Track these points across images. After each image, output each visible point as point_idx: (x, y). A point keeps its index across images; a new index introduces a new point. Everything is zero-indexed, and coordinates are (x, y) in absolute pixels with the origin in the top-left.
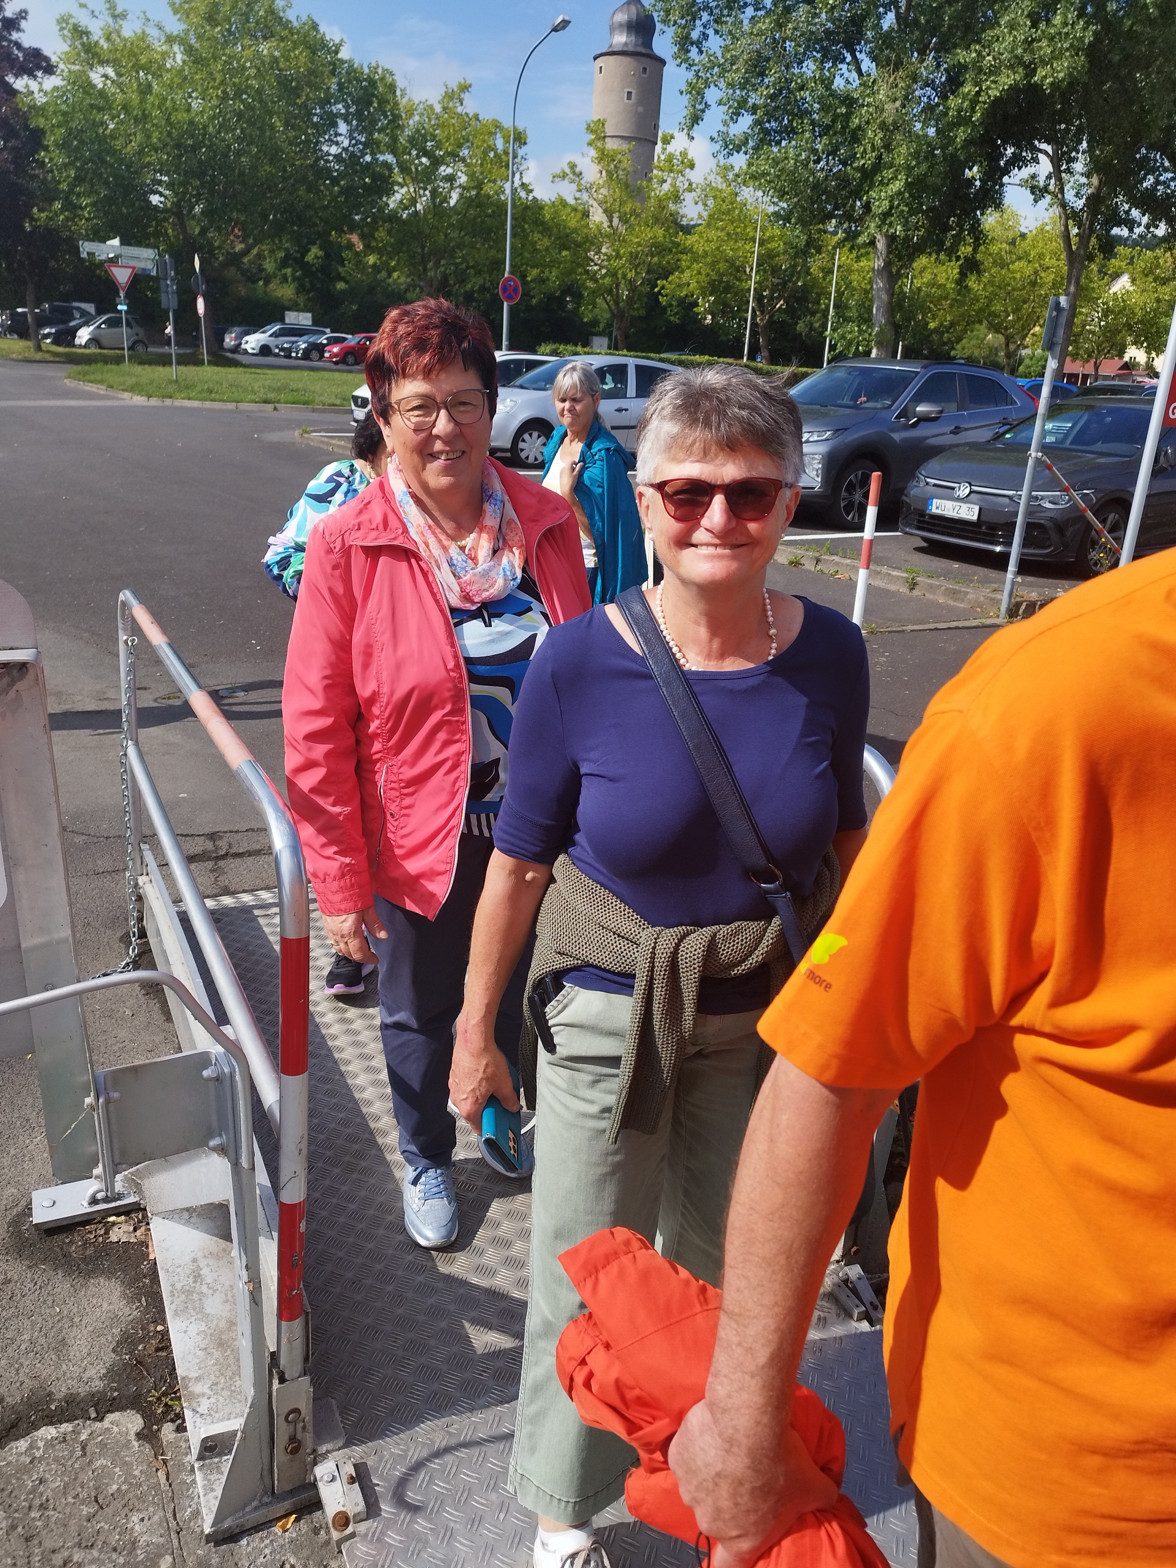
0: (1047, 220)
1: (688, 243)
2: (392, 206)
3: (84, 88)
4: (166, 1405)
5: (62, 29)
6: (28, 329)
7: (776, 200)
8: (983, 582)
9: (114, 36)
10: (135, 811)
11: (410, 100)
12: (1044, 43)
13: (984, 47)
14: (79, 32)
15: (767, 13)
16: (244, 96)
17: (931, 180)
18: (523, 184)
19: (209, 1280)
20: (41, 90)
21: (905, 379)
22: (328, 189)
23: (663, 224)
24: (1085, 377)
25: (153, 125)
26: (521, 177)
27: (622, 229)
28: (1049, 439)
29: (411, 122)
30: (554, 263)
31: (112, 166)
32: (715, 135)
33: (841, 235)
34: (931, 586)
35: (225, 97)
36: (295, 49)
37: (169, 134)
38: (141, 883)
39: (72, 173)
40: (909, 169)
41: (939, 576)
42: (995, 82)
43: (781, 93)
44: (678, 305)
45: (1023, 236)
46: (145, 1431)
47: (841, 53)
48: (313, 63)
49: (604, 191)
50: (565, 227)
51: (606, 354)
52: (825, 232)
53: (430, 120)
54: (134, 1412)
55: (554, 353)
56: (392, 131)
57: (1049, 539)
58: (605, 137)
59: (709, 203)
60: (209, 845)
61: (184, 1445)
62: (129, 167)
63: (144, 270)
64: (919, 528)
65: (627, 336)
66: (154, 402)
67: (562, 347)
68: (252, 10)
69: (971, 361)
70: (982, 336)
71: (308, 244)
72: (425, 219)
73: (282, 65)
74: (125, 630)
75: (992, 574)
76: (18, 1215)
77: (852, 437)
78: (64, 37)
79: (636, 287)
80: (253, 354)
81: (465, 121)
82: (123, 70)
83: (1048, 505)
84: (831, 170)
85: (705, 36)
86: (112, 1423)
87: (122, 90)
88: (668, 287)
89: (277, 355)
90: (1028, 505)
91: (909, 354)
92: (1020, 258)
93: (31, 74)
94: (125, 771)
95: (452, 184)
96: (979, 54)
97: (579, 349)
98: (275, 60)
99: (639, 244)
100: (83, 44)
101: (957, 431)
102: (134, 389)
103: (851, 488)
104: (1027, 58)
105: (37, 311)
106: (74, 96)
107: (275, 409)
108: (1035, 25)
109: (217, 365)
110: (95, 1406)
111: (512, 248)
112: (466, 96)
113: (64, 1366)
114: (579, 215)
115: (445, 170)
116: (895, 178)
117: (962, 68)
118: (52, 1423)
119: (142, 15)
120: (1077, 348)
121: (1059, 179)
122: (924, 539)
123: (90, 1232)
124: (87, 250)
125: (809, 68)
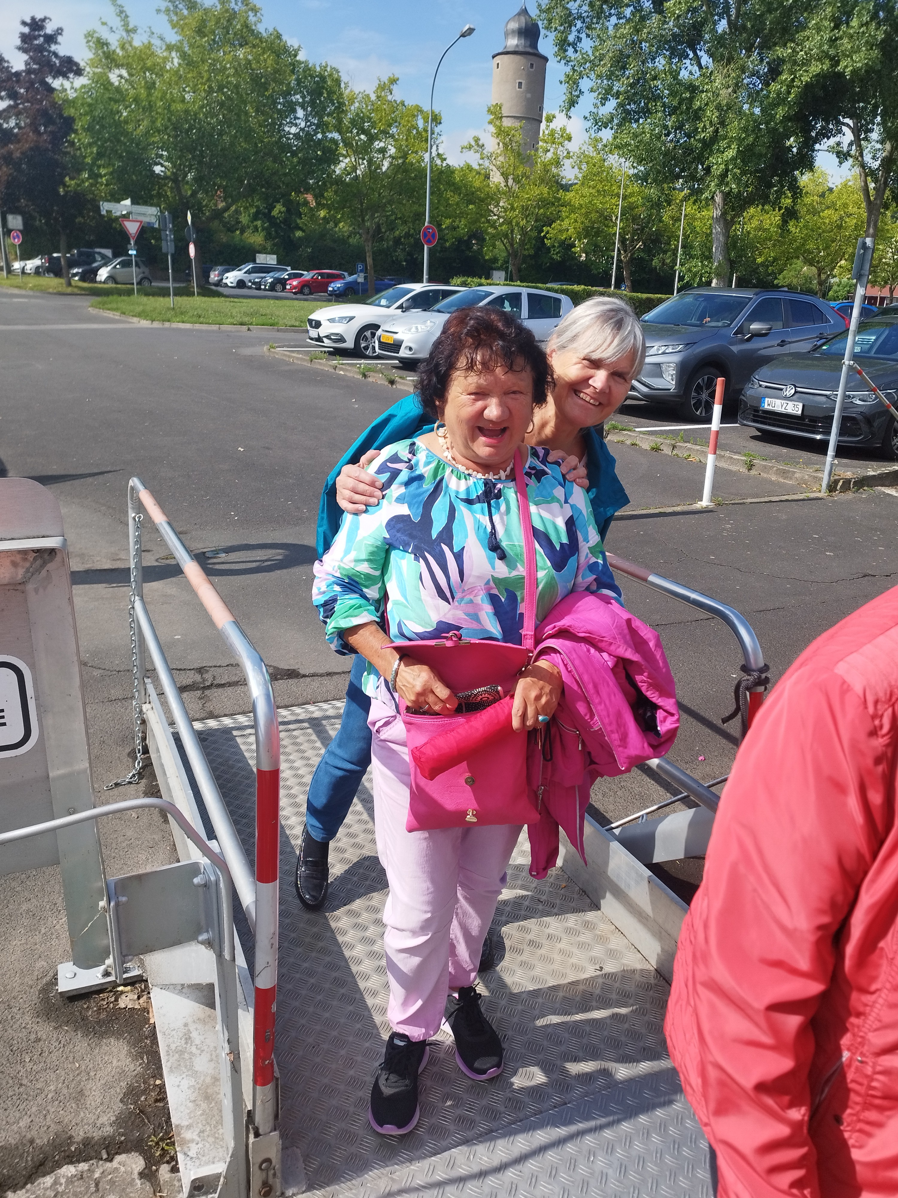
0: (849, 178)
1: (567, 198)
2: (338, 172)
3: (104, 86)
4: (163, 1149)
5: (88, 42)
6: (61, 270)
7: (635, 165)
8: (807, 464)
9: (127, 46)
10: (141, 653)
11: (351, 91)
12: (845, 41)
13: (797, 44)
14: (101, 44)
15: (627, 20)
16: (225, 90)
17: (757, 149)
18: (438, 154)
19: (197, 1042)
20: (72, 88)
21: (741, 304)
22: (288, 160)
23: (547, 184)
24: (883, 299)
25: (157, 113)
26: (437, 149)
27: (516, 188)
28: (858, 349)
29: (353, 108)
30: (462, 215)
31: (125, 144)
32: (588, 115)
33: (686, 191)
34: (765, 467)
35: (211, 91)
36: (264, 53)
37: (169, 120)
38: (144, 710)
39: (95, 150)
40: (740, 140)
41: (771, 459)
42: (807, 71)
43: (639, 83)
44: (559, 247)
45: (831, 190)
46: (146, 1171)
47: (685, 51)
48: (277, 64)
49: (501, 159)
50: (471, 186)
51: (504, 285)
52: (674, 189)
53: (367, 106)
54: (137, 1154)
55: (464, 284)
56: (338, 114)
57: (860, 429)
58: (502, 117)
59: (583, 167)
60: (198, 678)
61: (177, 1184)
62: (137, 145)
63: (149, 223)
64: (755, 421)
65: (520, 270)
66: (156, 325)
67: (469, 279)
68: (231, 24)
69: (791, 288)
70: (799, 268)
71: (273, 202)
72: (364, 183)
73: (254, 66)
74: (133, 508)
75: (814, 457)
76: (47, 984)
77: (700, 349)
78: (90, 47)
79: (527, 233)
80: (232, 287)
81: (394, 106)
82: (134, 72)
83: (859, 402)
84: (678, 142)
85: (579, 39)
86: (119, 1163)
87: (133, 87)
88: (552, 232)
89: (250, 288)
90: (843, 403)
91: (742, 284)
92: (828, 208)
93: (65, 76)
94: (133, 621)
95: (384, 155)
96: (794, 50)
97: (483, 281)
98: (249, 62)
99: (529, 199)
100: (104, 53)
101: (783, 344)
102: (142, 315)
103: (699, 389)
104: (832, 52)
105: (68, 255)
106: (97, 92)
107: (249, 329)
108: (837, 27)
109: (204, 296)
110: (106, 1148)
111: (430, 204)
112: (394, 88)
113: (82, 1114)
114: (482, 177)
115: (378, 145)
116: (729, 147)
117: (781, 61)
118: (71, 1163)
119: (148, 30)
120: (876, 277)
121: (859, 146)
122: (758, 429)
123: (103, 1000)
124: (106, 208)
125: (661, 63)
